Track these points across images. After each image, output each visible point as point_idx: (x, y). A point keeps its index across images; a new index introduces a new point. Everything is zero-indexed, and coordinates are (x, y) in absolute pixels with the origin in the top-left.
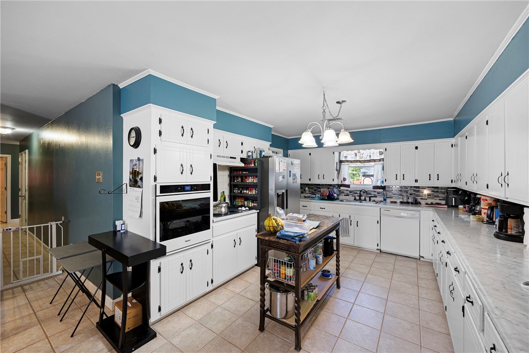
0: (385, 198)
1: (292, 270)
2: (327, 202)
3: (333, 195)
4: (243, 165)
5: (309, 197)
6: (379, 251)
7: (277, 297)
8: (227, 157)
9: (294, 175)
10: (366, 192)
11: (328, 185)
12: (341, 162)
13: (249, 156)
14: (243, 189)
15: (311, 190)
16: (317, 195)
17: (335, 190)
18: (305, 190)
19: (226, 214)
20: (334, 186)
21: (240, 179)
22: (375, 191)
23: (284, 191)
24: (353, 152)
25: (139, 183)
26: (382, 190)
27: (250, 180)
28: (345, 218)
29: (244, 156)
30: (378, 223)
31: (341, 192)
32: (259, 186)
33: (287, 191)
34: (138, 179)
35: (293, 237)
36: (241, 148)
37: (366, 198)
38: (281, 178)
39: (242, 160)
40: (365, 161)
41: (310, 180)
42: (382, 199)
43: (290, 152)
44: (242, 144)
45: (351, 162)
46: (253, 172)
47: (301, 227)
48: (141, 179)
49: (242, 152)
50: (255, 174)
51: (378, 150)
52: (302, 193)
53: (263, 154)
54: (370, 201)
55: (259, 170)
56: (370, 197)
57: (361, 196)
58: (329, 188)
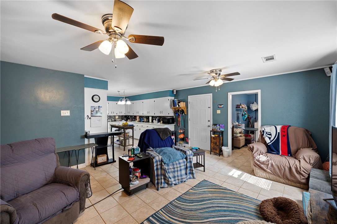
48: (101, 113)
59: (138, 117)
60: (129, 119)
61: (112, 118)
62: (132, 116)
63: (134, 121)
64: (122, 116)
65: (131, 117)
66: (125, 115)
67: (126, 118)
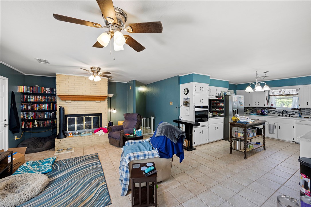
0: (300, 115)
1: (243, 134)
2: (260, 116)
3: (264, 113)
4: (217, 99)
5: (249, 114)
6: (294, 143)
7: (237, 142)
8: (211, 96)
9: (241, 103)
10: (286, 112)
11: (261, 108)
12: (270, 96)
13: (219, 95)
14: (217, 108)
15: (250, 110)
16: (254, 113)
17: (266, 110)
18: (246, 110)
19: (212, 117)
20: (265, 108)
21: (215, 104)
22: (293, 112)
23: (236, 109)
24: (278, 90)
25: (188, 105)
26: (298, 111)
27: (220, 105)
28: (271, 124)
29: (217, 95)
30: (293, 127)
31: (269, 112)
32: (224, 107)
33: (238, 109)
34: (188, 104)
35: (243, 123)
36: (216, 92)
37: (287, 115)
38: (235, 104)
39: (216, 97)
40: (286, 95)
41: (250, 105)
42: (298, 116)
43: (237, 91)
44: (216, 90)
45: (277, 95)
46: (222, 101)
47: (246, 120)
48: (189, 104)
49: (216, 93)
50: (223, 102)
51: (296, 89)
52: (245, 112)
53: (226, 94)
54: (289, 116)
55: (224, 101)
56: (289, 115)
57: (284, 113)
58: (261, 109)
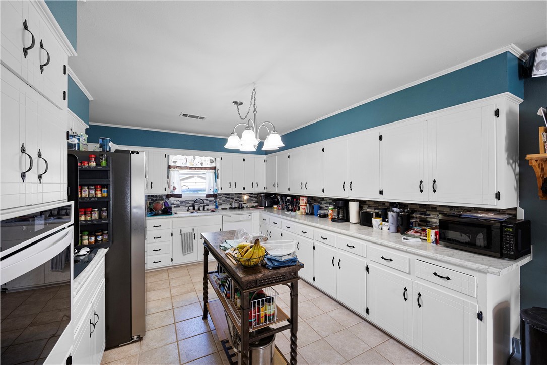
0: (217, 205)
2: (164, 217)
10: (199, 201)
12: (169, 167)
22: (207, 200)
26: (214, 198)
37: (200, 207)
40: (196, 169)
42: (214, 207)
45: (181, 168)
51: (209, 158)
54: (204, 210)
55: (104, 178)
56: (204, 206)
59: (305, 199)
60: (277, 203)
61: (233, 198)
62: (286, 196)
63: (292, 210)
64: (259, 194)
65: (281, 199)
66: (265, 191)
67: (270, 199)
